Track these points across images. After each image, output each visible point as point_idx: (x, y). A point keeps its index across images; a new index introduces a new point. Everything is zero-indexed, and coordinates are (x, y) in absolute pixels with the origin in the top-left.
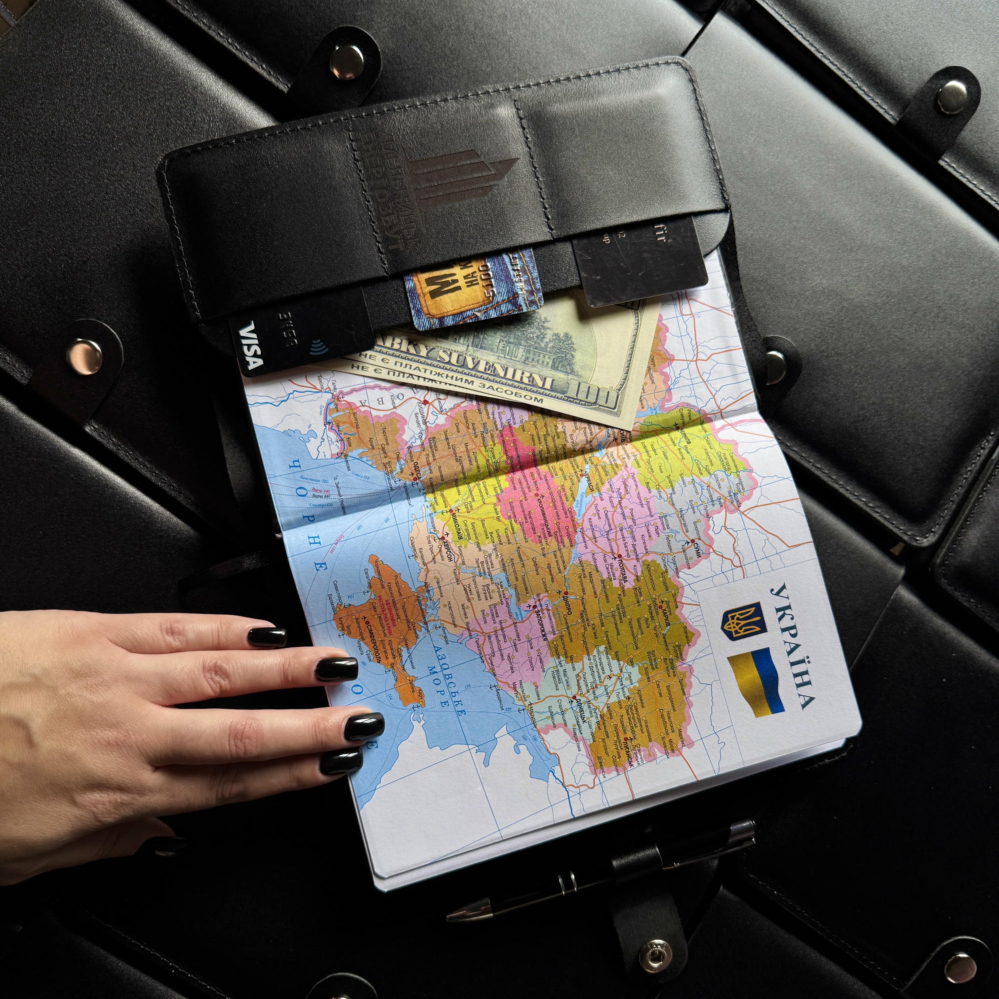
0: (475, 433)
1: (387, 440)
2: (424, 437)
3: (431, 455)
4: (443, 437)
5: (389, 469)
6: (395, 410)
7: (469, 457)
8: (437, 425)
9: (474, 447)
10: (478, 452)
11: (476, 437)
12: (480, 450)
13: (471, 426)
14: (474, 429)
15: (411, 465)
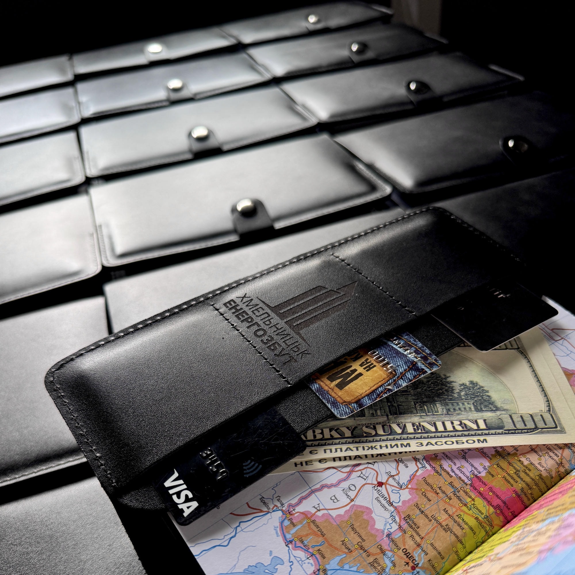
0: (447, 496)
1: (360, 536)
2: (397, 519)
3: (415, 534)
4: (418, 512)
5: (379, 568)
6: (353, 503)
7: (455, 522)
8: (404, 502)
9: (454, 510)
10: (462, 513)
11: (450, 499)
12: (462, 511)
13: (438, 491)
14: (444, 492)
15: (401, 553)
